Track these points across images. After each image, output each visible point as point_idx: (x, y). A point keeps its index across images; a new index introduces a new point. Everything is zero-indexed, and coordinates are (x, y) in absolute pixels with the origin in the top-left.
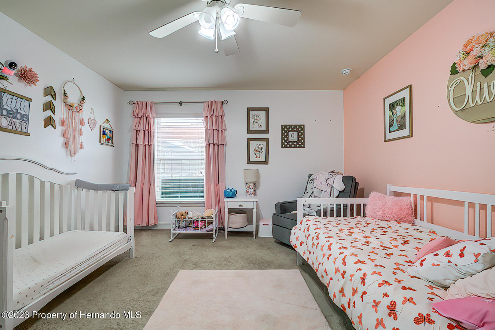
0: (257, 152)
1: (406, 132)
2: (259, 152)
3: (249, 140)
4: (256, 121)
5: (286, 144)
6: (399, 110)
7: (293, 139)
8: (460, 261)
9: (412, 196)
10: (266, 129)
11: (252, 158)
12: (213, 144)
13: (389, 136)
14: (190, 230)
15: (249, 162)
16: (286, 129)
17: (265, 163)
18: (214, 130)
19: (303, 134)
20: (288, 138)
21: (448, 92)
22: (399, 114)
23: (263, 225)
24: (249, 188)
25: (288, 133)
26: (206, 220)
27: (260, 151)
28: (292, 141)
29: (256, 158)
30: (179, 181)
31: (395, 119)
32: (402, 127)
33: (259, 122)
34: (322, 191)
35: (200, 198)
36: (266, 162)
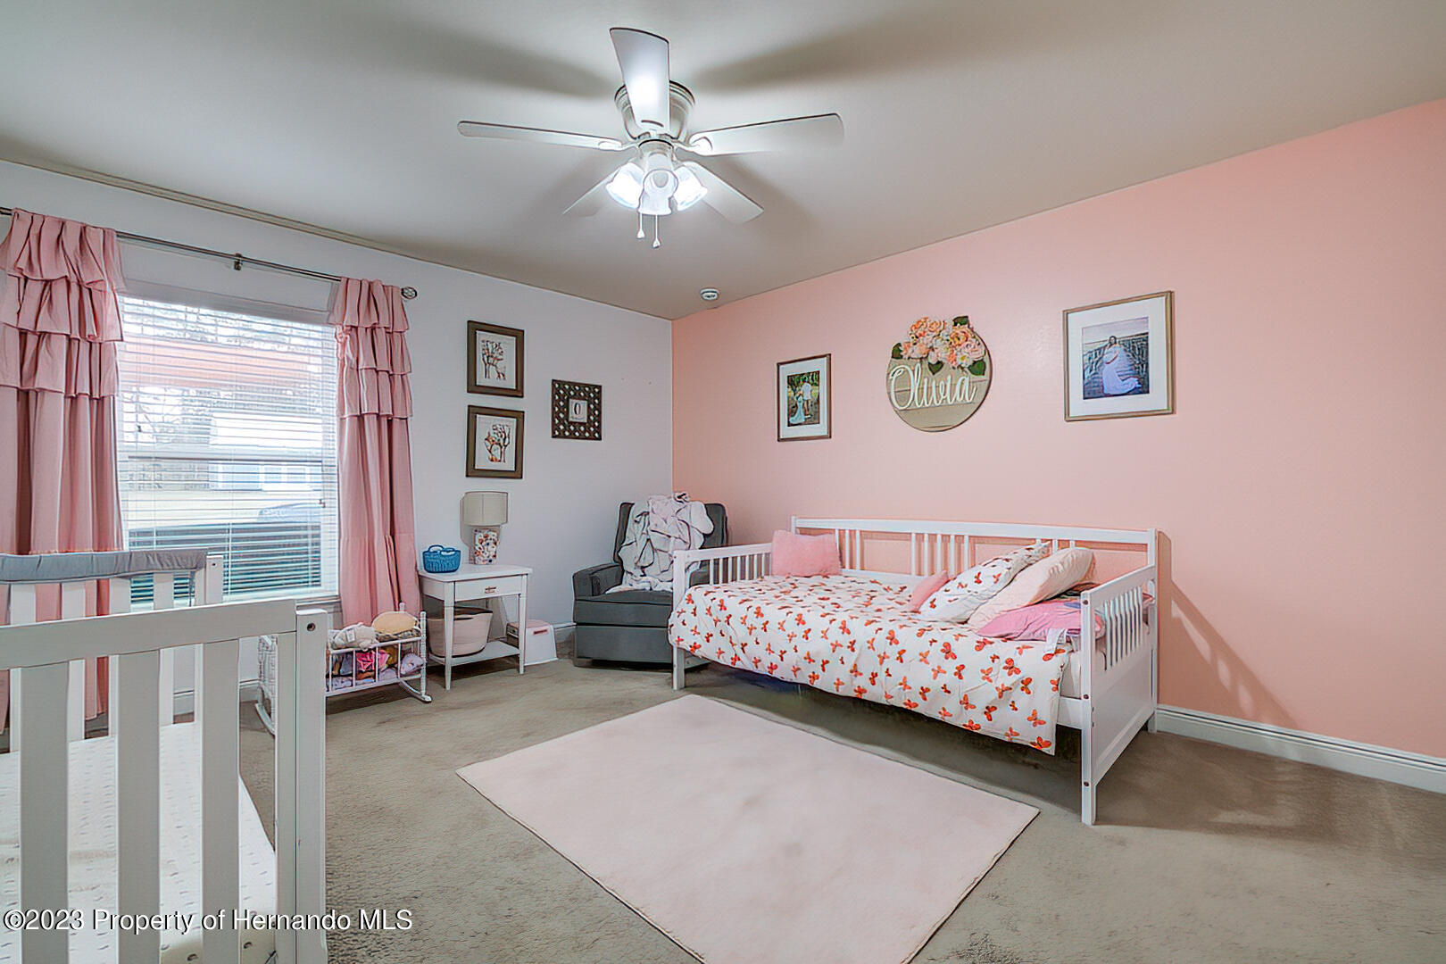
0: (495, 446)
1: (821, 429)
2: (498, 446)
3: (473, 412)
4: (491, 360)
5: (562, 428)
6: (806, 390)
7: (577, 416)
8: (979, 588)
9: (837, 532)
10: (517, 386)
11: (482, 462)
12: (375, 416)
13: (787, 432)
14: (343, 685)
15: (472, 471)
16: (563, 392)
17: (513, 475)
18: (380, 373)
19: (598, 407)
20: (567, 414)
21: (888, 382)
22: (807, 396)
23: (536, 633)
24: (484, 543)
25: (568, 401)
26: (397, 645)
27: (502, 442)
28: (575, 423)
29: (492, 460)
30: (226, 535)
31: (800, 405)
32: (813, 418)
33: (499, 364)
34: (669, 537)
35: (313, 586)
36: (517, 473)
